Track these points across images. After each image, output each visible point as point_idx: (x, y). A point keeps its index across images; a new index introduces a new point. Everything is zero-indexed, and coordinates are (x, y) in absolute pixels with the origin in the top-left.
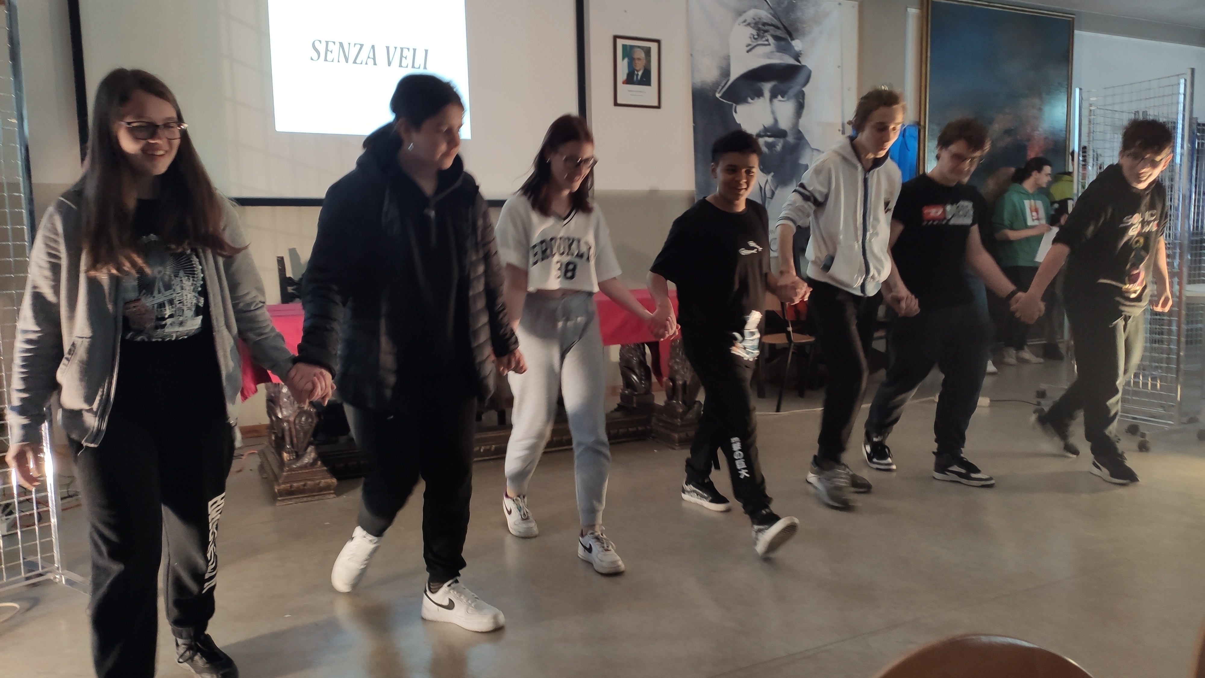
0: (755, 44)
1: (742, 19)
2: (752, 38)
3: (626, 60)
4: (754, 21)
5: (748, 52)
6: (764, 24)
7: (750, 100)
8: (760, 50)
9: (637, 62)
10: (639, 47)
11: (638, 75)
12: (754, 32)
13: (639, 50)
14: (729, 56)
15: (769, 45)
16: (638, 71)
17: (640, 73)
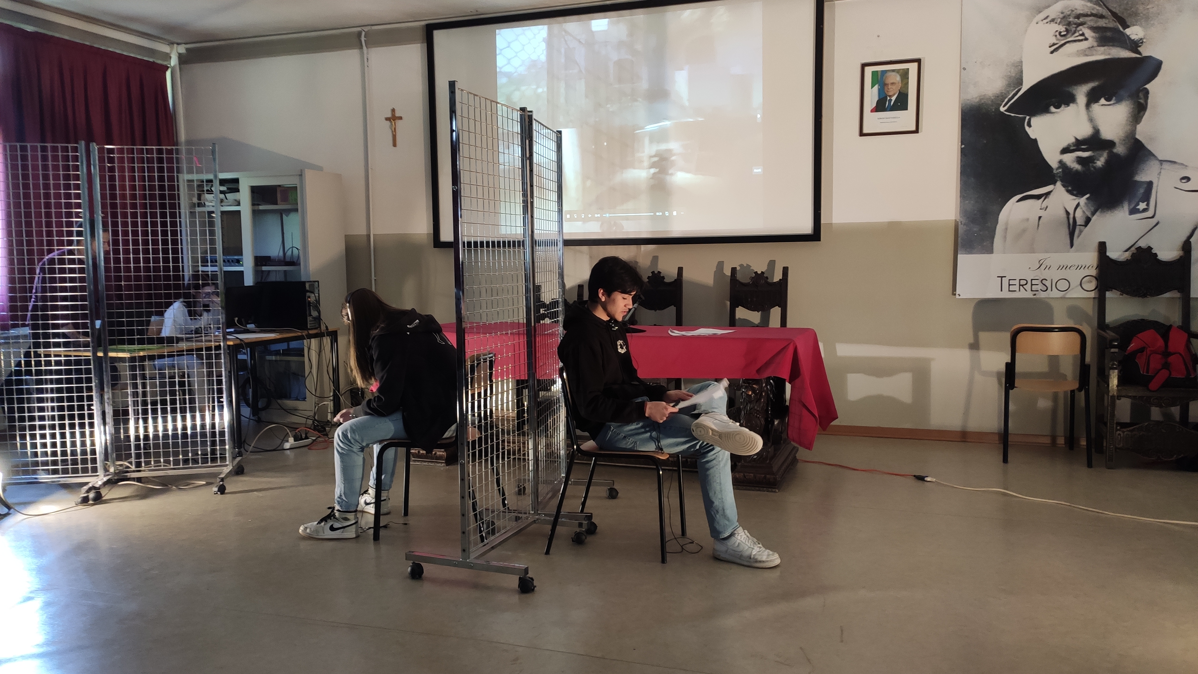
0: (1063, 42)
1: (1042, 15)
2: (1058, 36)
3: (876, 87)
4: (1061, 16)
5: (1052, 52)
6: (1078, 16)
7: (1052, 109)
8: (1070, 48)
9: (890, 87)
10: (893, 71)
11: (890, 100)
12: (1062, 28)
13: (894, 73)
14: (1022, 62)
15: (1086, 39)
16: (890, 96)
17: (894, 98)
